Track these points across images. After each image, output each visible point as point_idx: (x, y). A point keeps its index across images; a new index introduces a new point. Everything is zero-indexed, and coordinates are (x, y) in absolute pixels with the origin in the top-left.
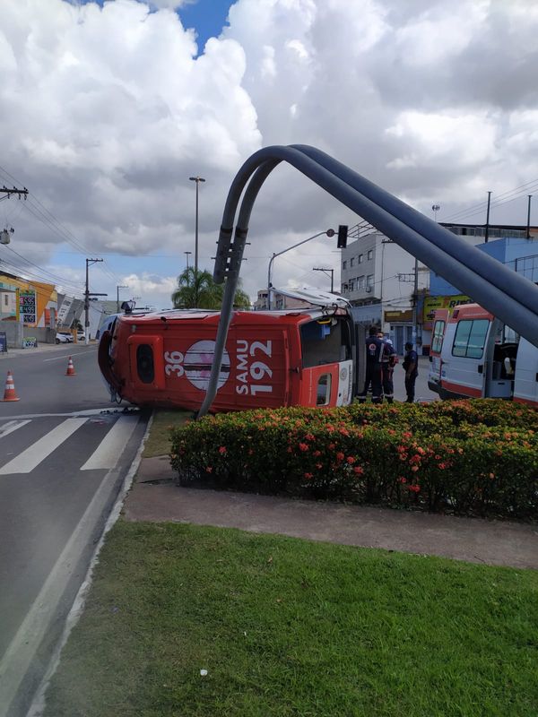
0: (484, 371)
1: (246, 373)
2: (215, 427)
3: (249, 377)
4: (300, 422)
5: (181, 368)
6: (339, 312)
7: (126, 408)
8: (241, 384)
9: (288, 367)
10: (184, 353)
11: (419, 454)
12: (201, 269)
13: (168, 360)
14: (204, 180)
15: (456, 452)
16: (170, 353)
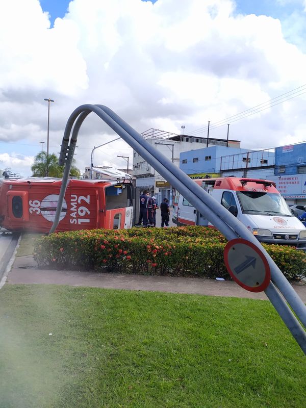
0: (196, 213)
1: (76, 213)
2: (58, 238)
3: (77, 215)
4: (101, 235)
5: (39, 210)
6: (126, 182)
7: (4, 232)
8: (73, 218)
9: (98, 210)
10: (41, 201)
11: (157, 249)
12: (51, 153)
13: (31, 205)
14: (53, 101)
15: (173, 248)
16: (32, 201)
